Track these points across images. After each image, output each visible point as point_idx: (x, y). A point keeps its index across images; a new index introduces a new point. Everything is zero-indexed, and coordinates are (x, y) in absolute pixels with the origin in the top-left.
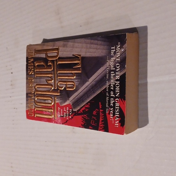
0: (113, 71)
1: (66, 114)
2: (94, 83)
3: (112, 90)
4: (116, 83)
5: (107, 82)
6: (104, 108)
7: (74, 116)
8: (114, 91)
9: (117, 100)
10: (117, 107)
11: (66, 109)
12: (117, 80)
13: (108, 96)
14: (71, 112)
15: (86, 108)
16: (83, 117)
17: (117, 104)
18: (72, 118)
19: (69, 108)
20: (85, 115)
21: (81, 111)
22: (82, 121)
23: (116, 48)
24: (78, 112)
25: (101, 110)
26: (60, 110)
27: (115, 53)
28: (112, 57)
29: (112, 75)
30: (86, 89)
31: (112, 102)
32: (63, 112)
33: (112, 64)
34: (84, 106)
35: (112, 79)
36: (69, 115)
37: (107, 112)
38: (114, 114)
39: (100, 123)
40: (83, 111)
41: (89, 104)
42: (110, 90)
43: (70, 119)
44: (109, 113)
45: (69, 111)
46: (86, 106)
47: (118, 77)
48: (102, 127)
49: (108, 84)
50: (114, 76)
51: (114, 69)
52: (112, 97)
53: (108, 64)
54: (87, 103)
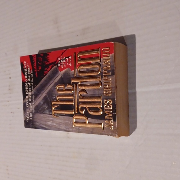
0: (30, 102)
1: (63, 61)
2: (42, 92)
3: (30, 87)
4: (28, 93)
5: (33, 94)
6: (34, 73)
7: (56, 61)
8: (29, 87)
9: (26, 80)
10: (26, 76)
11: (64, 65)
12: (27, 95)
13: (32, 83)
14: (59, 63)
15: (47, 70)
16: (48, 62)
17: (26, 77)
18: (58, 59)
19: (61, 67)
20: (47, 64)
21: (50, 67)
22: (48, 58)
23: (29, 118)
24: (53, 65)
25: (36, 71)
26: (69, 63)
27: (30, 115)
28: (31, 112)
29: (30, 99)
30: (48, 87)
31: (29, 79)
32: (66, 63)
33: (31, 107)
34: (48, 72)
35: (30, 96)
36: (60, 61)
37: (32, 70)
38: (27, 70)
39: (35, 61)
40: (49, 67)
41: (45, 74)
42: (31, 87)
43: (59, 57)
44: (30, 70)
45: (61, 65)
46: (46, 72)
47: (27, 97)
48: (34, 58)
49: (33, 92)
50: (29, 98)
51: (29, 103)
52: (29, 82)
53: (34, 107)
54: (46, 74)
